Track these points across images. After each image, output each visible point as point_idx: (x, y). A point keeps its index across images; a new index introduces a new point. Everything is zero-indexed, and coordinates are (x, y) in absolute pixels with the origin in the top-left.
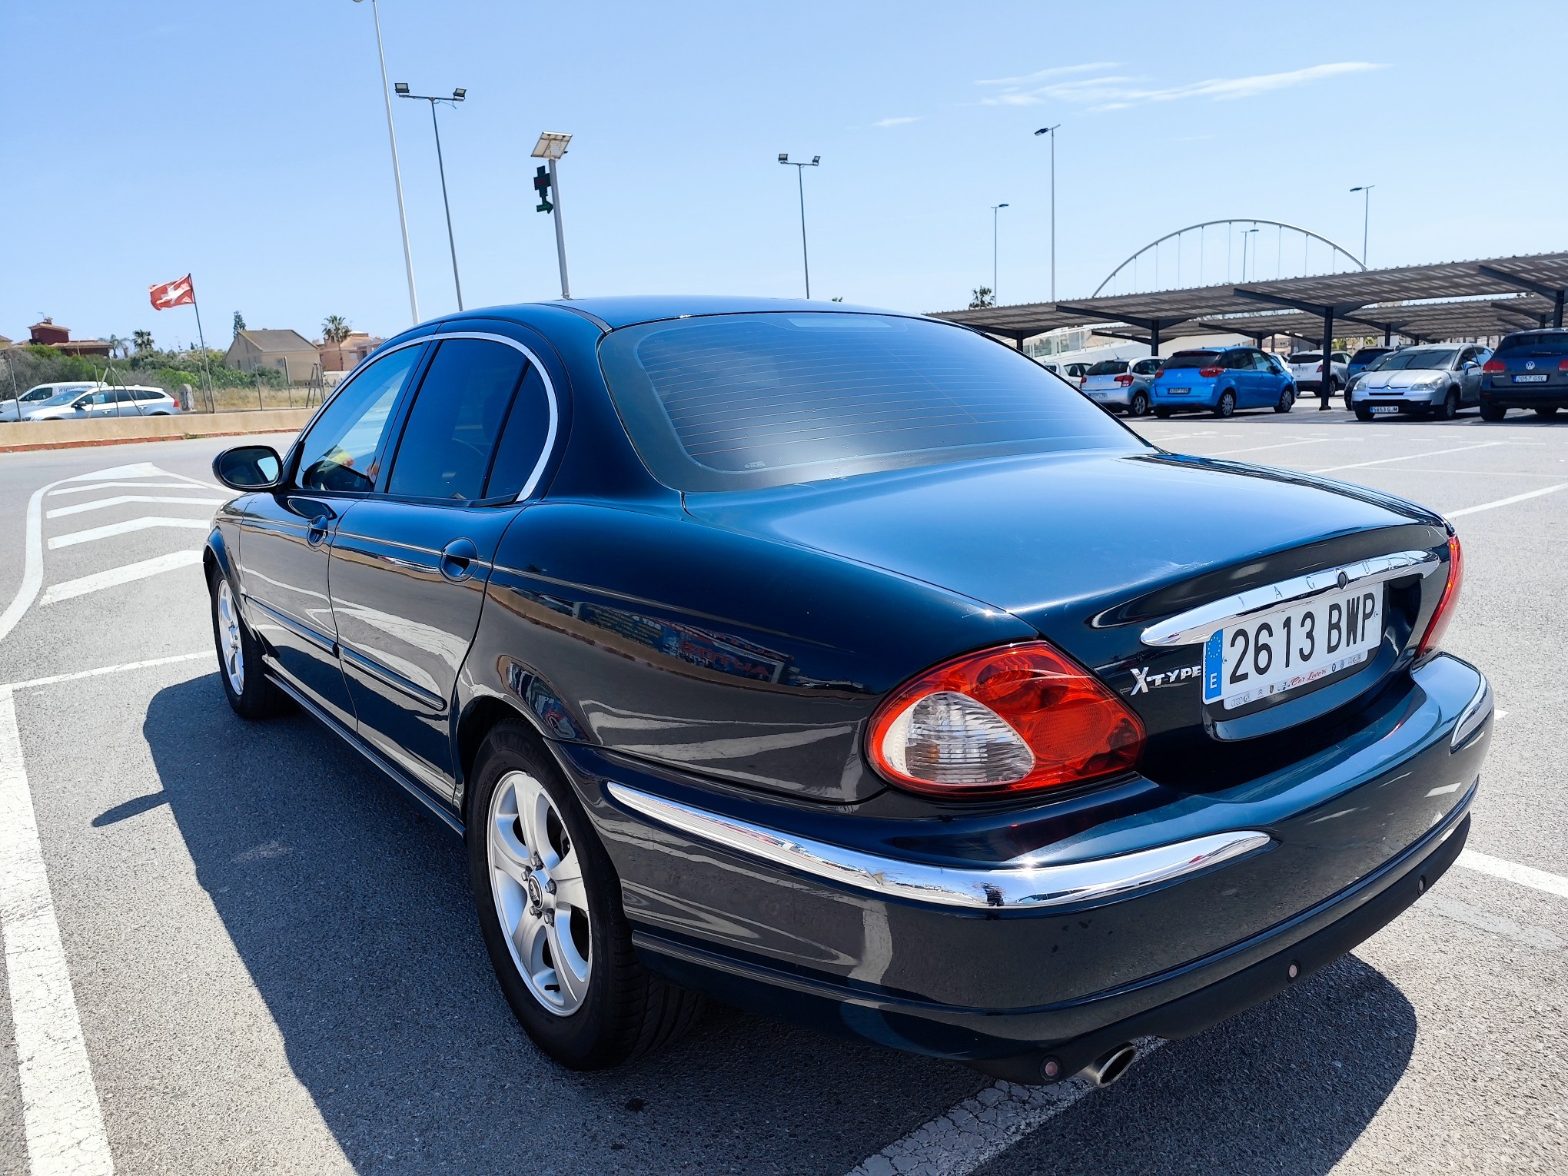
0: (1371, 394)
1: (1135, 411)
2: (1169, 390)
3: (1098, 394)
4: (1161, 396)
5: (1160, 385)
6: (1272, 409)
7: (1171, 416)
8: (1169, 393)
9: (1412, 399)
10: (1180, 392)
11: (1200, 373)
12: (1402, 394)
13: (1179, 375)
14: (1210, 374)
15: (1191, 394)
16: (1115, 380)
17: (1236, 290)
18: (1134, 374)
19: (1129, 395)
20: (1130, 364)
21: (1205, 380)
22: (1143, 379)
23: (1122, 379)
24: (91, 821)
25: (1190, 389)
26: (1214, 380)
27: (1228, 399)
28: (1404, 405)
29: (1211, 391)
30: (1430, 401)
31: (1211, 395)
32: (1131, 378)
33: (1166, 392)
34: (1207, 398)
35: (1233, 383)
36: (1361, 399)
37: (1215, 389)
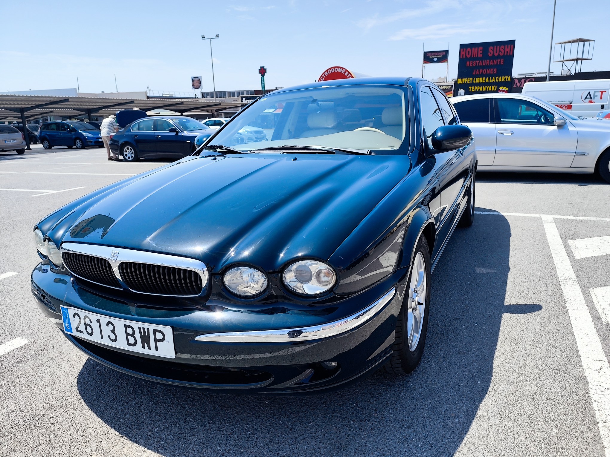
24: (543, 309)
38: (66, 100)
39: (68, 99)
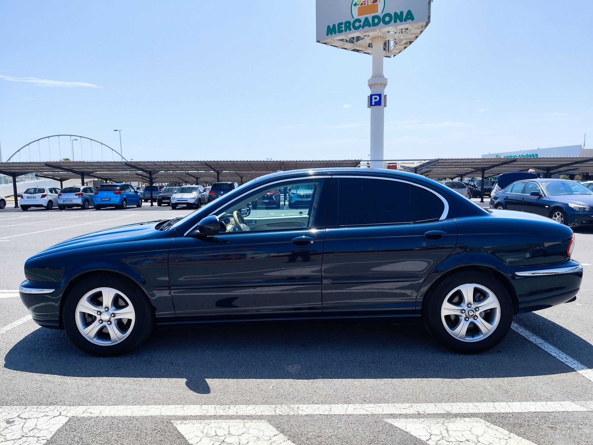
0: (177, 201)
1: (85, 207)
2: (101, 199)
3: (68, 201)
4: (98, 201)
5: (97, 197)
6: (135, 206)
7: (101, 209)
8: (102, 200)
9: (190, 202)
10: (106, 200)
11: (114, 193)
12: (187, 201)
13: (105, 193)
14: (117, 193)
15: (111, 200)
16: (76, 195)
17: (125, 163)
18: (83, 193)
19: (82, 201)
20: (81, 189)
21: (116, 195)
22: (87, 195)
23: (79, 195)
25: (110, 199)
26: (119, 195)
27: (124, 202)
28: (188, 204)
29: (119, 199)
30: (195, 203)
31: (119, 201)
32: (82, 195)
33: (100, 200)
34: (118, 202)
35: (125, 196)
36: (174, 202)
37: (120, 199)
38: (515, 160)
39: (516, 160)
